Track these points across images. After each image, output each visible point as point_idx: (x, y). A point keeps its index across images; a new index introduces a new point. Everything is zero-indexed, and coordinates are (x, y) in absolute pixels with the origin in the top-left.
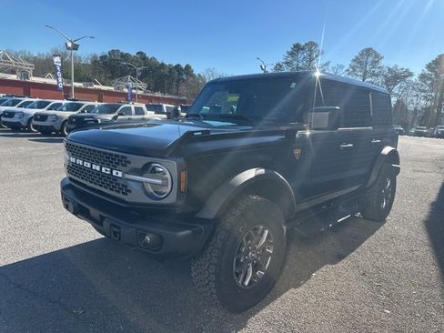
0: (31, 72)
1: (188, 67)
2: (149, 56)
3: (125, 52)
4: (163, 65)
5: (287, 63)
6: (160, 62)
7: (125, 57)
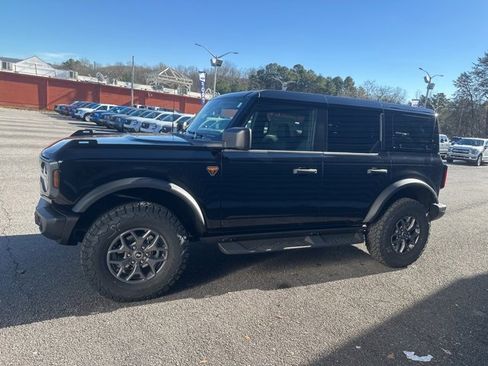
0: (189, 88)
1: (349, 80)
2: (307, 68)
3: (282, 66)
4: (320, 78)
5: (477, 73)
6: (318, 75)
7: (282, 70)
